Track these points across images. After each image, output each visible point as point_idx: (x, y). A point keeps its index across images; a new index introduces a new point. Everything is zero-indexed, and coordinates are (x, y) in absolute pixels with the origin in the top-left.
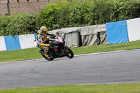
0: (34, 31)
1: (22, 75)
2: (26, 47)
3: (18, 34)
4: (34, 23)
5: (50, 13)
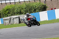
0: (0, 17)
4: (0, 14)
5: (7, 10)
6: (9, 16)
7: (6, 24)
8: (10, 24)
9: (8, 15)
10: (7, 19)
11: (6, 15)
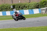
0: (38, 8)
1: (34, 22)
2: (36, 13)
3: (33, 9)
4: (38, 5)
5: (44, 2)
6: (46, 7)
7: (43, 13)
8: (46, 13)
9: (44, 6)
10: (44, 10)
11: (43, 6)
